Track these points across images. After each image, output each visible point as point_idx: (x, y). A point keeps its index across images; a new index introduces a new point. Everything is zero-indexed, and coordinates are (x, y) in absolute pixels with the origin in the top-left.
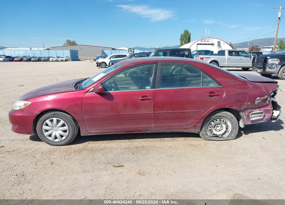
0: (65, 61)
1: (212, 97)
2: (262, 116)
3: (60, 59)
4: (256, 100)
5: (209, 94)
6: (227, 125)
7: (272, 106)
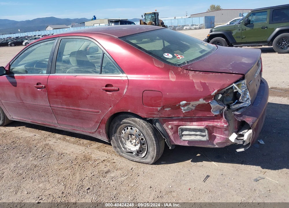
0: (199, 29)
1: (108, 93)
2: (206, 136)
3: (194, 26)
4: (181, 106)
5: (105, 88)
6: (141, 139)
7: (225, 120)
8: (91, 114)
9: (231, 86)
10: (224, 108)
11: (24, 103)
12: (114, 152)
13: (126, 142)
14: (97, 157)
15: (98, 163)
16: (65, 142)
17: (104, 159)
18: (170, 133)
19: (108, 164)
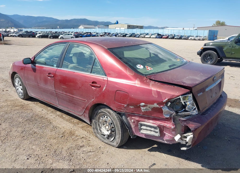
0: (202, 40)
1: (93, 88)
2: (158, 132)
3: (198, 38)
4: (141, 106)
5: (91, 84)
6: (112, 127)
7: (173, 123)
8: (80, 101)
9: (178, 97)
10: (173, 113)
11: (39, 86)
12: (92, 132)
13: (102, 126)
14: (79, 134)
15: (78, 138)
16: (61, 119)
17: (83, 137)
18: (133, 126)
19: (85, 141)
